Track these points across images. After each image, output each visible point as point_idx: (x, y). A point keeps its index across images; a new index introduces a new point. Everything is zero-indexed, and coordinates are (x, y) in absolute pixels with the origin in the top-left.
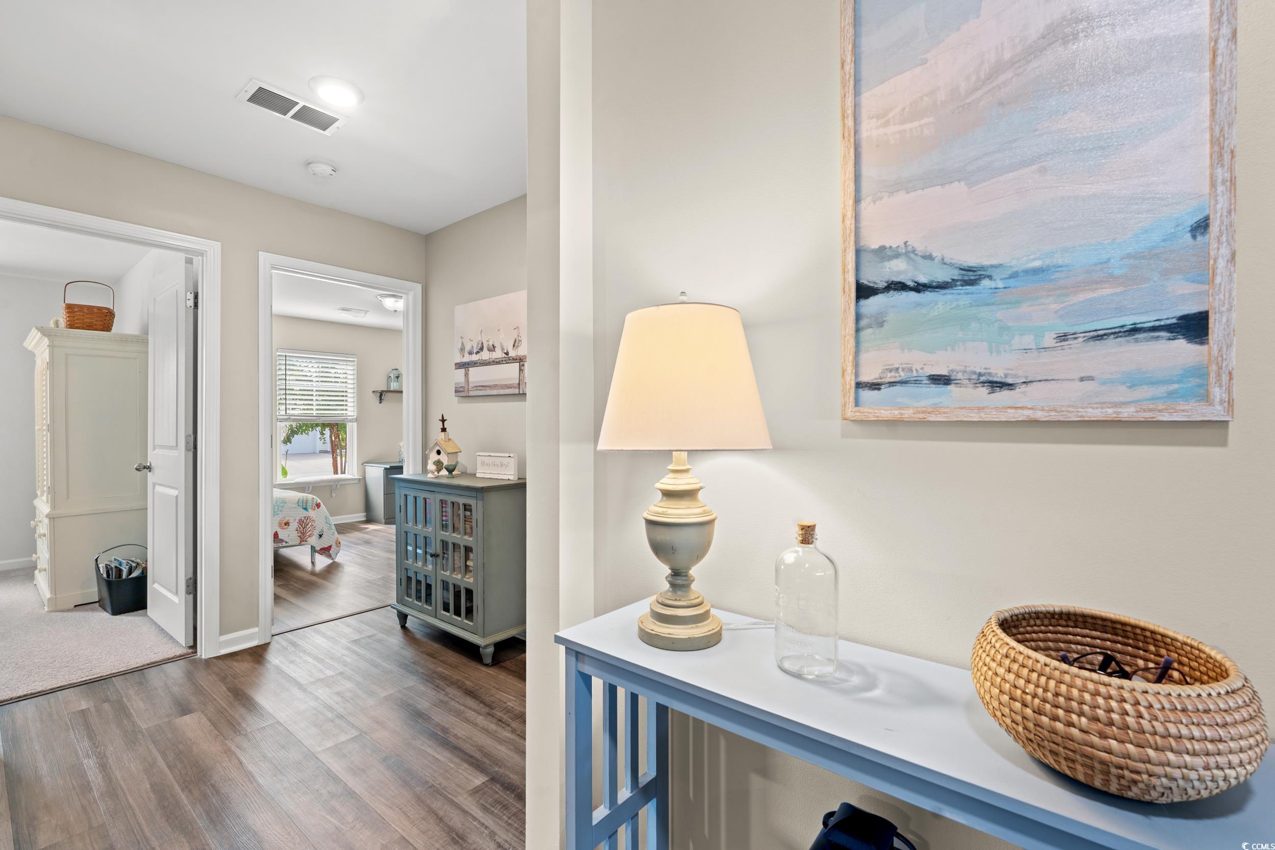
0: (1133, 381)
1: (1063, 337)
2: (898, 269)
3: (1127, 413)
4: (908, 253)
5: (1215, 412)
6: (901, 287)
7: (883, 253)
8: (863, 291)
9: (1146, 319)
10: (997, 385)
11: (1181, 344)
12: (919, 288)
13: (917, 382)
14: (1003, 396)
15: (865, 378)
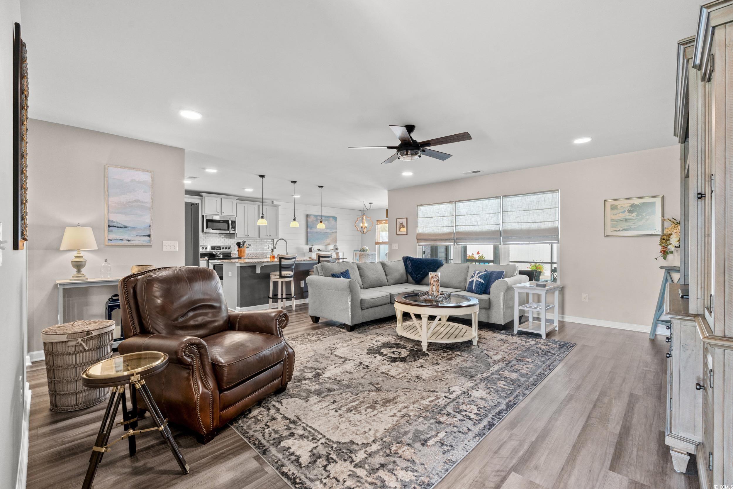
0: (144, 241)
1: (137, 236)
2: (115, 224)
3: (144, 244)
4: (117, 222)
5: (151, 244)
6: (115, 227)
7: (112, 221)
8: (109, 226)
9: (145, 235)
10: (129, 241)
11: (148, 237)
12: (118, 227)
13: (118, 240)
14: (130, 242)
15: (110, 239)
